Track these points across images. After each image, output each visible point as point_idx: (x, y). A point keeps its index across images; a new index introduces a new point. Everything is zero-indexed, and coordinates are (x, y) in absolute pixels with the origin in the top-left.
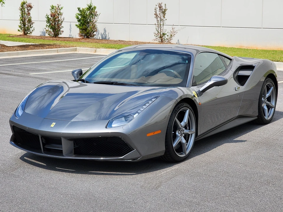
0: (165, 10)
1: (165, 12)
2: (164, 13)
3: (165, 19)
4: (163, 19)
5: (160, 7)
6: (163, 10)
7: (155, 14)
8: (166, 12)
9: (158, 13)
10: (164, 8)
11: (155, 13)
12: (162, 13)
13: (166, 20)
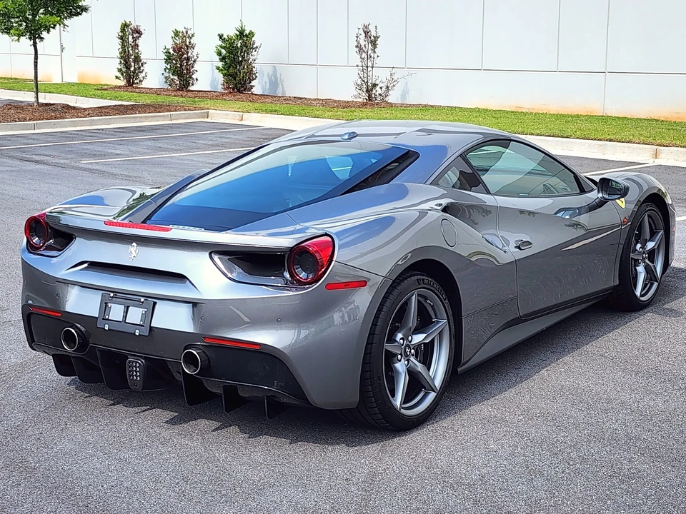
0: (376, 38)
1: (375, 42)
2: (374, 44)
3: (376, 57)
4: (372, 55)
5: (366, 33)
6: (372, 38)
7: (357, 47)
8: (377, 42)
9: (362, 43)
10: (373, 33)
11: (356, 44)
12: (370, 44)
13: (378, 56)
